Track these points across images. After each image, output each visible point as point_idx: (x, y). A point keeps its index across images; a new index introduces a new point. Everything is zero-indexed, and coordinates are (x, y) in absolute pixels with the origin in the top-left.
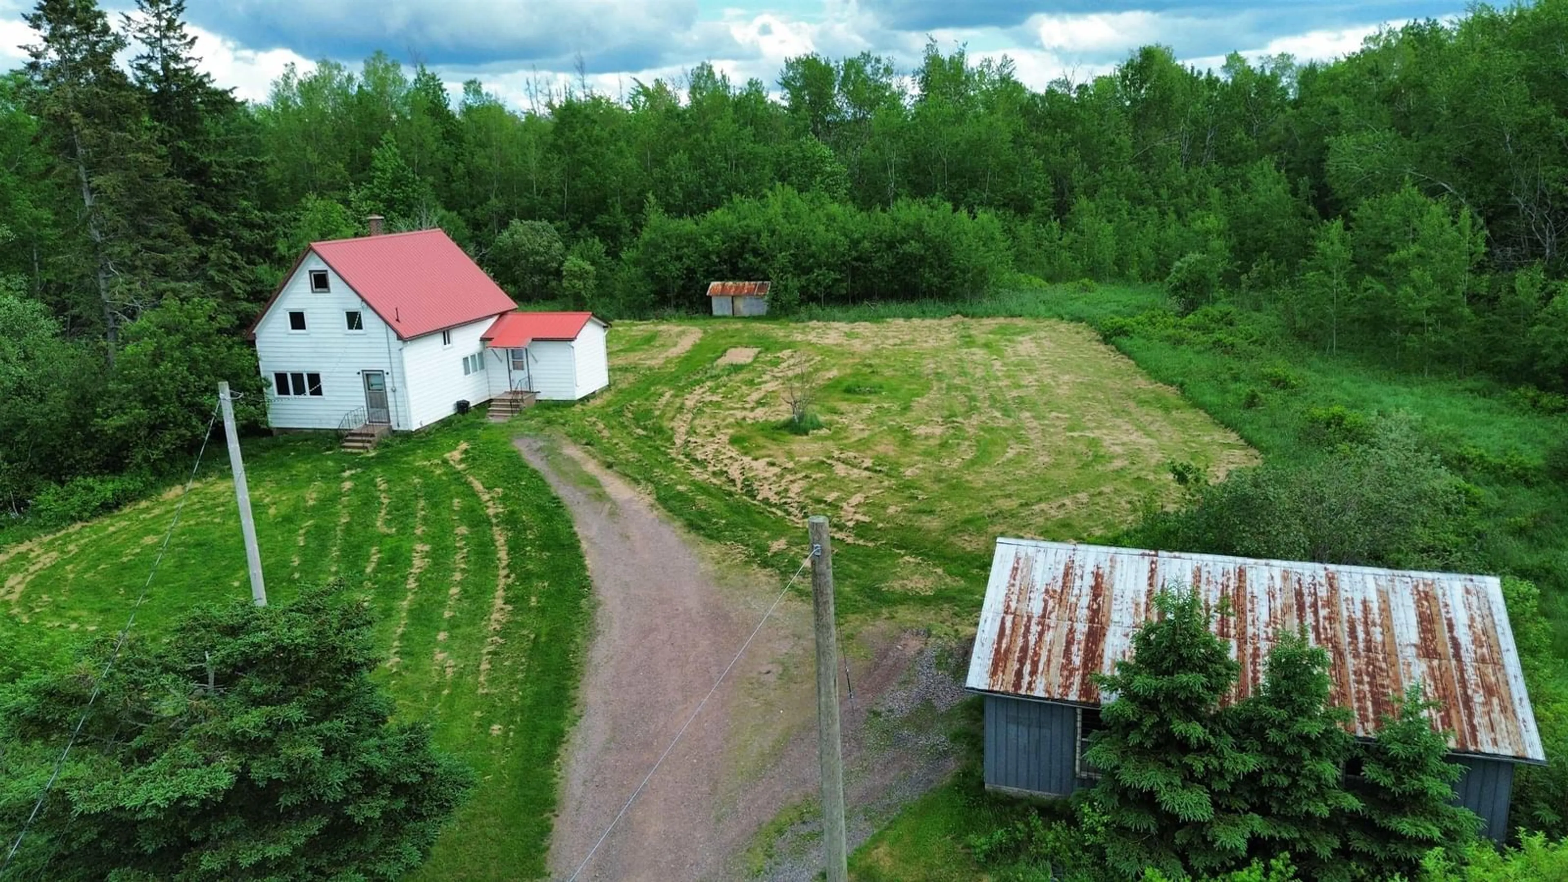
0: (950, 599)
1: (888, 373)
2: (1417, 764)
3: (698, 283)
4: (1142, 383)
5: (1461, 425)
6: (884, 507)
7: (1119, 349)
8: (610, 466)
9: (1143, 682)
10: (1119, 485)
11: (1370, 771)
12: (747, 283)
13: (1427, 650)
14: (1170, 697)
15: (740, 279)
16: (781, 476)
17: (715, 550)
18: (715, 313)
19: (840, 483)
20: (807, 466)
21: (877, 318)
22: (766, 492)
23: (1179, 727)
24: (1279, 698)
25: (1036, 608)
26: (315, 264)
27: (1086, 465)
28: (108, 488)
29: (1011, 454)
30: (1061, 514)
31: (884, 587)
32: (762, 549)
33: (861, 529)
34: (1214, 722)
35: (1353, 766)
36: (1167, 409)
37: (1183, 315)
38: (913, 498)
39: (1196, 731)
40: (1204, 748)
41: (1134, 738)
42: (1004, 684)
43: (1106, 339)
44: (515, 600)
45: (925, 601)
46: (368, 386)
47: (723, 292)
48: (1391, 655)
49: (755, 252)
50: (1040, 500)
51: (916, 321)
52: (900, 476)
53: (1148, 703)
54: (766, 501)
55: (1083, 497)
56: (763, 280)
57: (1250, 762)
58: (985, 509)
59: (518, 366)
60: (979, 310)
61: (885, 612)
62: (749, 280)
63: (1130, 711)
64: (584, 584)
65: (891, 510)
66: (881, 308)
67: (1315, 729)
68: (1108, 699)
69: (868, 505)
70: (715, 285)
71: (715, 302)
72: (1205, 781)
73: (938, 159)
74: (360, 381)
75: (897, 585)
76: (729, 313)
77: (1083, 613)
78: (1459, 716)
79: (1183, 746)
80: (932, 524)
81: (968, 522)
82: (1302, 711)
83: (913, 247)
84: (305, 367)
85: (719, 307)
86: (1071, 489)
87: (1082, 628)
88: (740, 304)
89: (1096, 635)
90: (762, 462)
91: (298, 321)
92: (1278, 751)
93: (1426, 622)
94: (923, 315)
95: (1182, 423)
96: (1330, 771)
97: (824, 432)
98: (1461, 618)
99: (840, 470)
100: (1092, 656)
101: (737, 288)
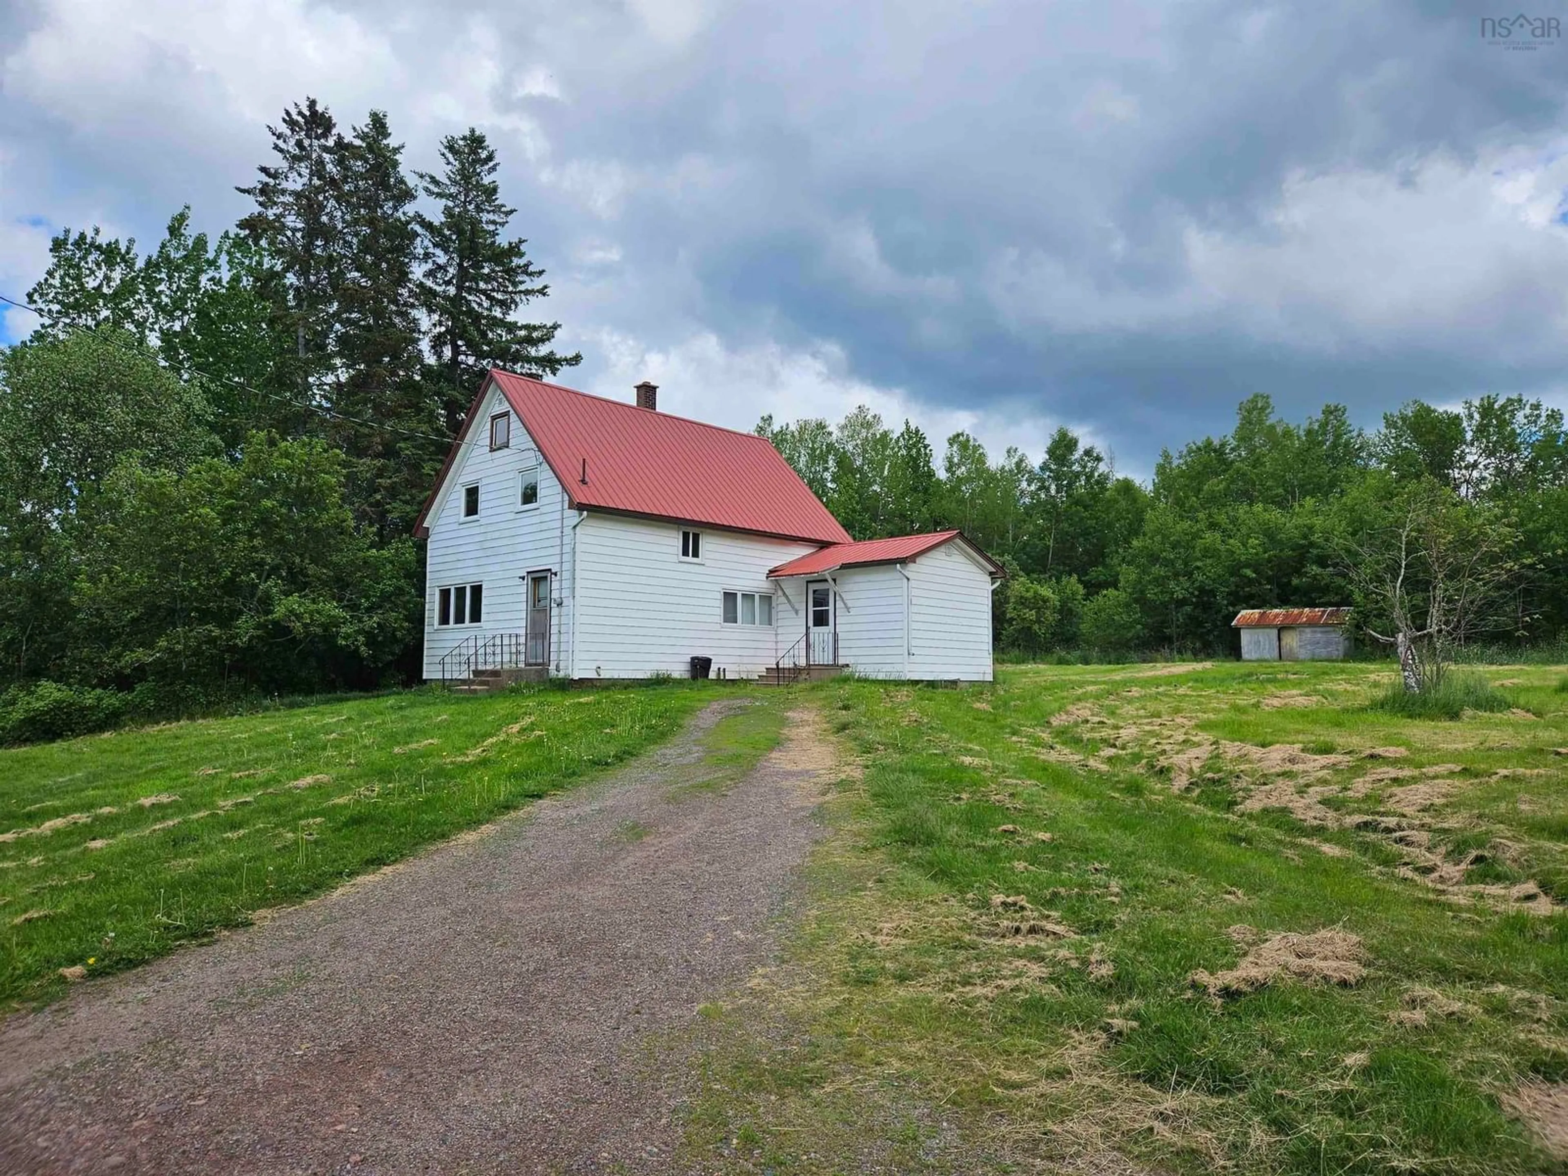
3: (1219, 612)
12: (1307, 610)
15: (1296, 605)
18: (1245, 656)
26: (497, 405)
46: (534, 601)
47: (1260, 624)
49: (1322, 562)
56: (1338, 605)
59: (821, 619)
62: (1312, 605)
70: (1248, 613)
71: (1245, 637)
74: (523, 591)
76: (1270, 653)
85: (1253, 643)
88: (1291, 640)
91: (472, 500)
101: (1286, 616)
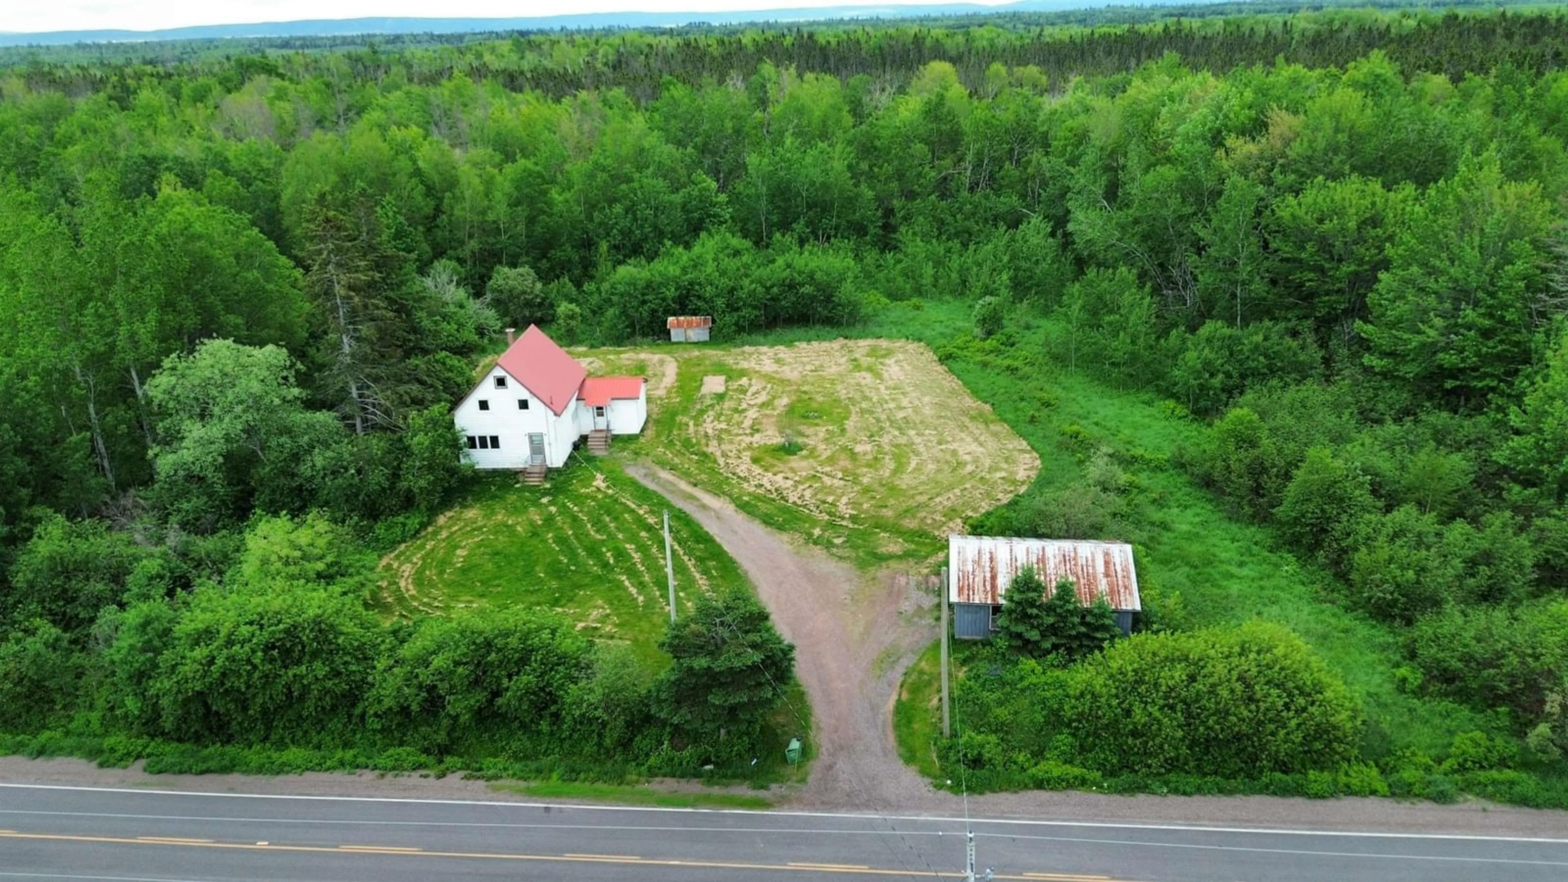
0: (912, 556)
1: (820, 399)
2: (1102, 616)
3: (658, 318)
4: (969, 402)
5: (1136, 429)
6: (861, 504)
7: (951, 370)
8: (695, 485)
9: (1017, 597)
10: (973, 482)
11: (1089, 619)
12: (693, 318)
13: (1107, 575)
14: (1026, 600)
15: (689, 315)
16: (796, 487)
17: (785, 537)
18: (673, 339)
19: (831, 490)
20: (807, 479)
21: (790, 344)
22: (793, 497)
23: (1029, 611)
24: (1060, 597)
25: (970, 569)
26: (499, 372)
27: (954, 470)
28: (414, 522)
29: (913, 464)
30: (949, 504)
31: (879, 551)
32: (810, 535)
33: (854, 519)
34: (1039, 607)
35: (1083, 617)
36: (986, 423)
37: (984, 340)
38: (874, 498)
39: (1035, 611)
40: (1037, 616)
41: (1014, 616)
42: (963, 599)
43: (941, 361)
44: (705, 572)
45: (900, 557)
46: (532, 442)
47: (678, 325)
48: (1095, 578)
49: (699, 297)
50: (938, 495)
51: (815, 344)
52: (861, 484)
53: (1019, 603)
54: (794, 503)
55: (957, 491)
56: (704, 315)
57: (1051, 620)
58: (912, 503)
59: (600, 414)
60: (855, 332)
61: (884, 564)
62: (695, 315)
63: (1013, 606)
64: (732, 561)
65: (865, 506)
66: (789, 334)
67: (1071, 607)
68: (1002, 601)
69: (852, 503)
70: (671, 319)
71: (672, 332)
72: (1037, 627)
73: (799, 194)
74: (527, 439)
75: (884, 550)
76: (683, 339)
77: (988, 569)
78: (1116, 597)
79: (1030, 617)
80: (888, 513)
81: (906, 511)
82: (1068, 602)
83: (807, 289)
84: (488, 433)
85: (676, 335)
86: (951, 488)
87: (988, 575)
88: (691, 333)
89: (994, 578)
90: (781, 476)
91: (484, 405)
92: (1060, 615)
93: (1107, 563)
94: (818, 338)
95: (995, 434)
96: (1076, 620)
97: (804, 452)
98: (1117, 561)
99: (827, 481)
100: (994, 586)
101: (687, 322)
